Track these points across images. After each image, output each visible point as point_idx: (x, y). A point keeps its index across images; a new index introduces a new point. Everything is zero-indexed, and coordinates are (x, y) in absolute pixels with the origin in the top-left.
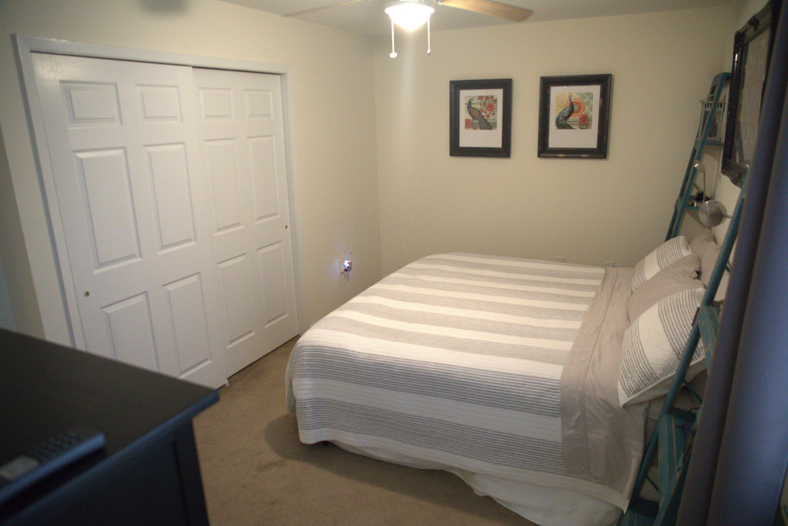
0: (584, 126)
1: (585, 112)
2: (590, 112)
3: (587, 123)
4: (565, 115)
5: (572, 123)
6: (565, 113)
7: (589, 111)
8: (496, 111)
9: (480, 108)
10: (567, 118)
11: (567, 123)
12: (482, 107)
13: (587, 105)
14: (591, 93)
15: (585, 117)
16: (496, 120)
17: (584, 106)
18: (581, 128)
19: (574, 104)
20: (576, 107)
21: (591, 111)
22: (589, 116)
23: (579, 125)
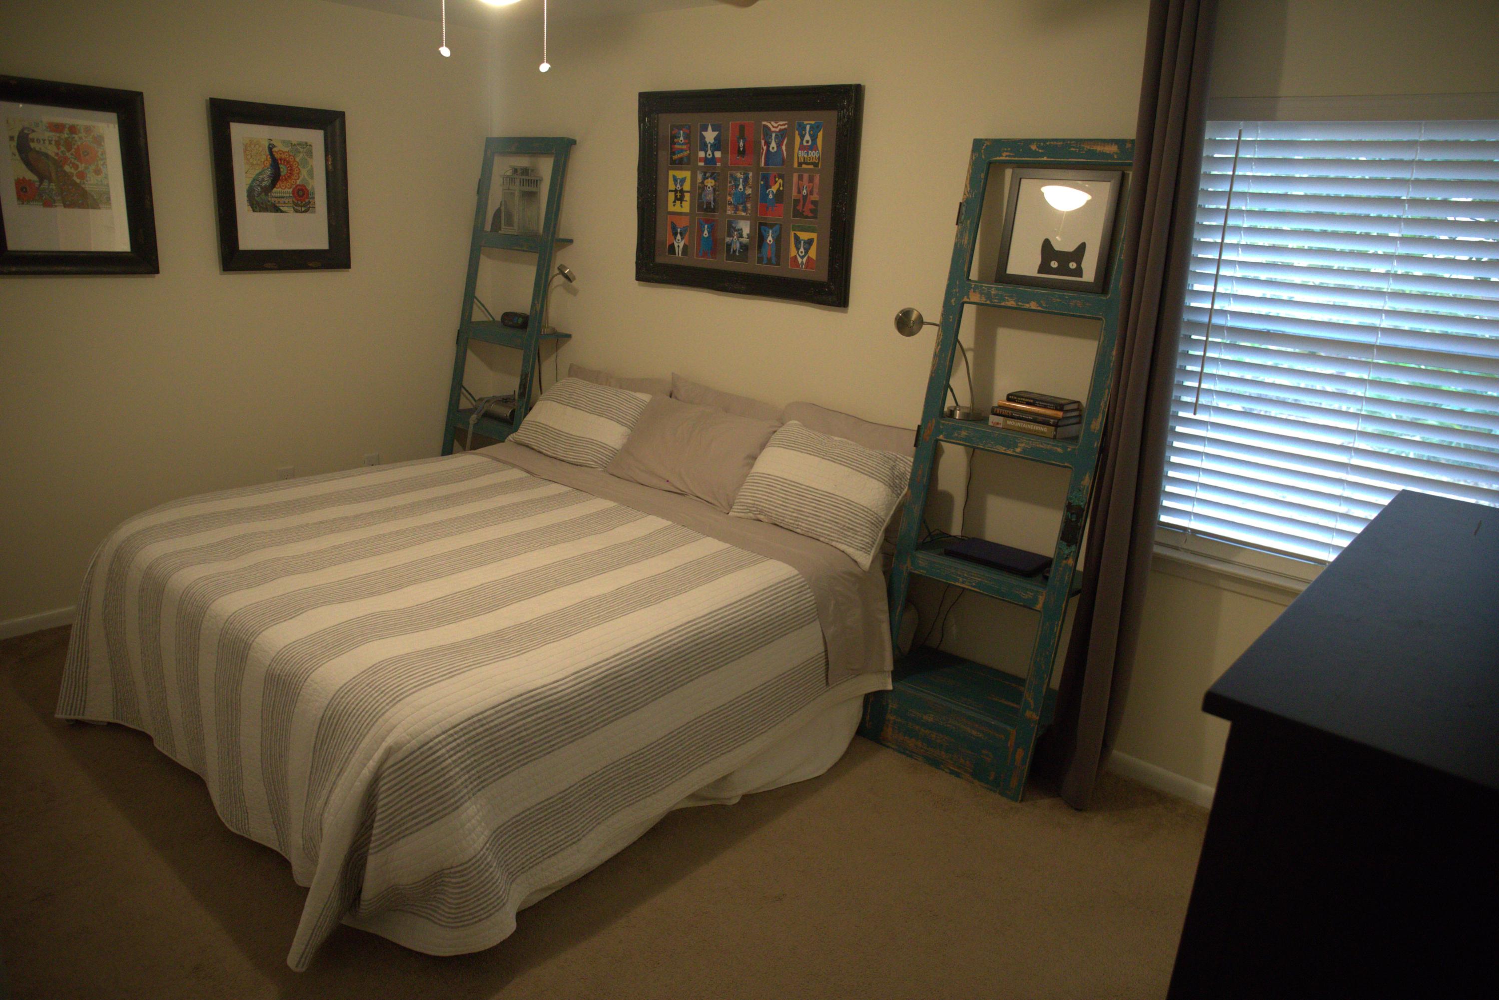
0: (301, 207)
1: (301, 178)
2: (310, 181)
3: (307, 201)
4: (264, 184)
5: (279, 200)
6: (263, 180)
7: (308, 179)
8: (104, 164)
9: (57, 154)
10: (268, 190)
11: (270, 199)
12: (62, 152)
13: (304, 167)
14: (309, 143)
15: (302, 190)
16: (108, 185)
17: (297, 167)
18: (296, 211)
19: (279, 162)
20: (283, 170)
21: (312, 178)
22: (309, 188)
23: (292, 205)
